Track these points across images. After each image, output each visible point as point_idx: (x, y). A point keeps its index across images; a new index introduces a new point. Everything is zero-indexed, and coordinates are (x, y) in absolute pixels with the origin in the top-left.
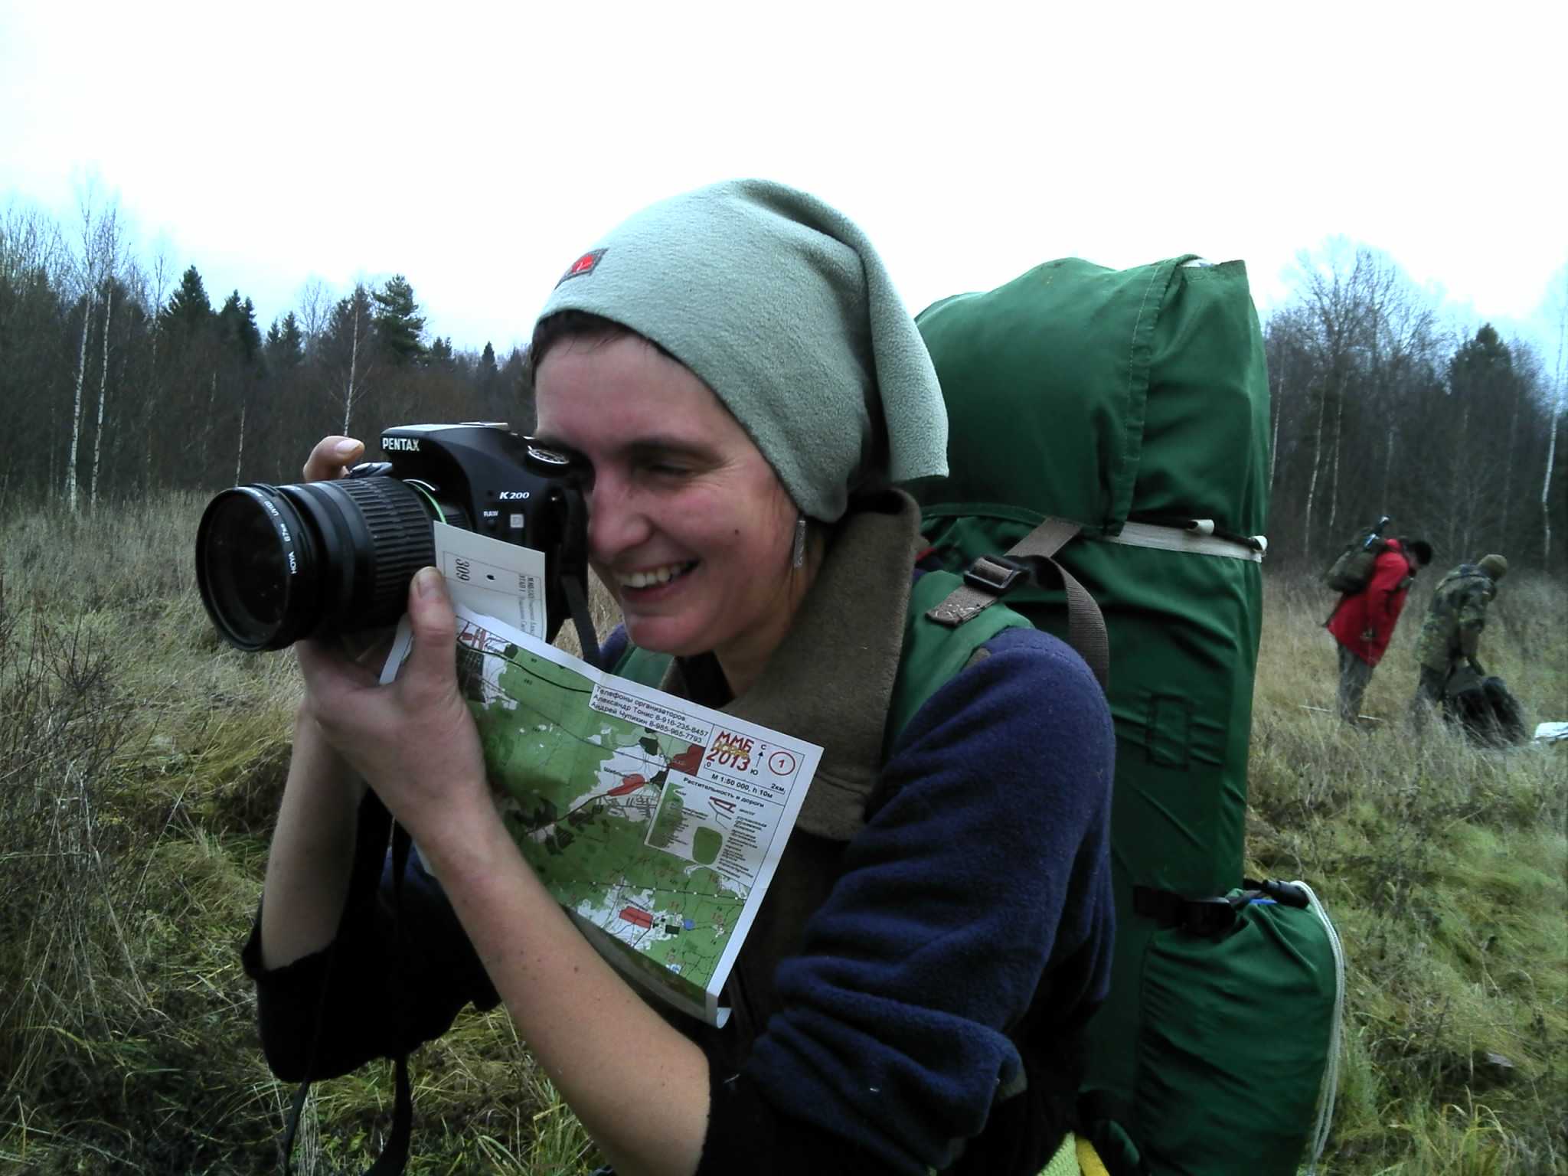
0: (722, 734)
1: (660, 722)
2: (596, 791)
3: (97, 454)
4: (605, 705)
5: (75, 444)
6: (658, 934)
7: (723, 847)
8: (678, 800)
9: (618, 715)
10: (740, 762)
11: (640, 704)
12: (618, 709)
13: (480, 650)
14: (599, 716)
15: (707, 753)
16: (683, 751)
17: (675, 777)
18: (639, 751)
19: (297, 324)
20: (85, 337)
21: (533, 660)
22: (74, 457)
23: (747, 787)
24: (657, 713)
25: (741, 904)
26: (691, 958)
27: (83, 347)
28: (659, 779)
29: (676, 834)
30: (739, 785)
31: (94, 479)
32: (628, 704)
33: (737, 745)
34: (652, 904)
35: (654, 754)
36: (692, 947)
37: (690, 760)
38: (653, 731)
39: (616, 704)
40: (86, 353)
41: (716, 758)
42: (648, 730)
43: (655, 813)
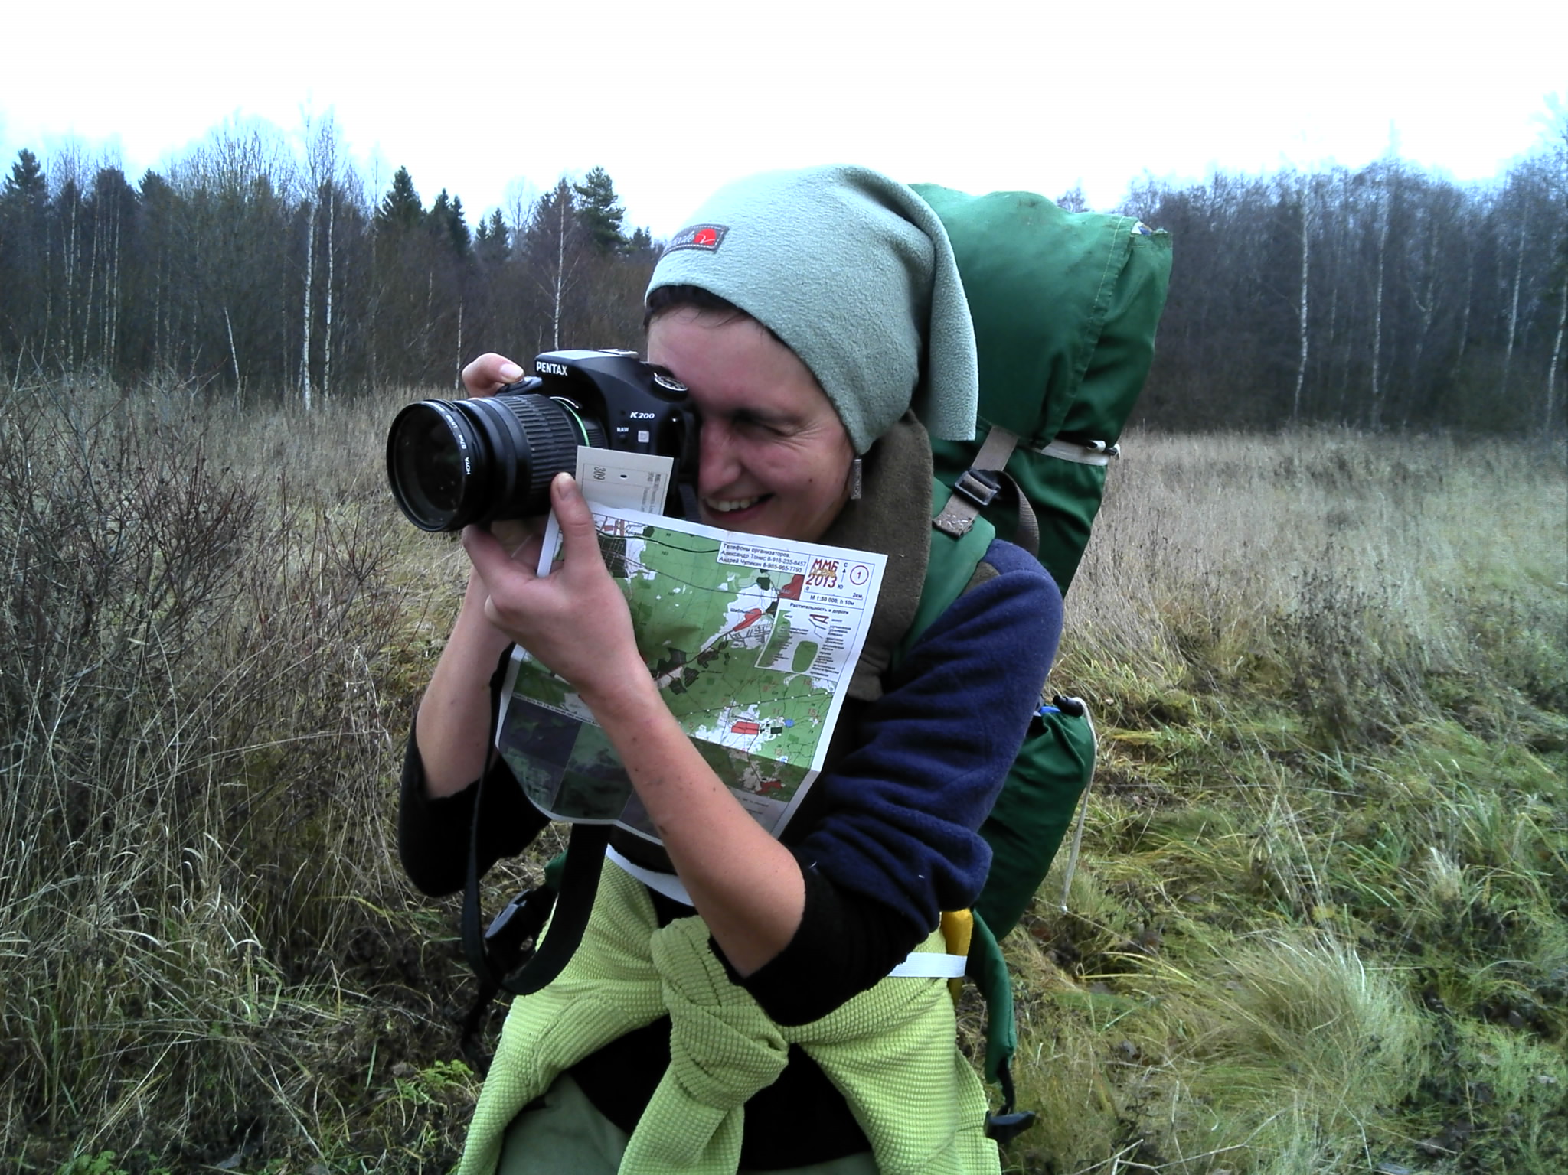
0: (816, 562)
1: (771, 562)
2: (723, 630)
3: (328, 353)
4: (730, 557)
5: (306, 345)
6: (766, 736)
7: (818, 654)
8: (787, 623)
9: (740, 564)
10: (830, 582)
11: (756, 551)
12: (740, 558)
13: (622, 536)
14: (726, 567)
15: (806, 579)
16: (789, 582)
17: (784, 604)
18: (756, 589)
19: (503, 220)
20: (311, 240)
21: (668, 535)
22: (306, 357)
23: (835, 601)
24: (768, 555)
25: (830, 696)
26: (797, 747)
27: (310, 250)
28: (772, 609)
29: (782, 651)
30: (831, 600)
31: (326, 377)
32: (746, 553)
33: (827, 567)
34: (757, 715)
35: (767, 588)
36: (794, 740)
37: (793, 589)
38: (766, 571)
39: (738, 555)
40: (313, 256)
41: (813, 582)
42: (762, 571)
43: (768, 638)
